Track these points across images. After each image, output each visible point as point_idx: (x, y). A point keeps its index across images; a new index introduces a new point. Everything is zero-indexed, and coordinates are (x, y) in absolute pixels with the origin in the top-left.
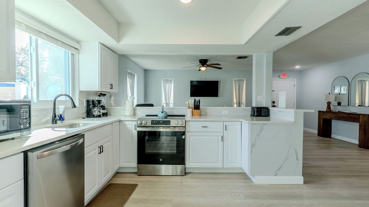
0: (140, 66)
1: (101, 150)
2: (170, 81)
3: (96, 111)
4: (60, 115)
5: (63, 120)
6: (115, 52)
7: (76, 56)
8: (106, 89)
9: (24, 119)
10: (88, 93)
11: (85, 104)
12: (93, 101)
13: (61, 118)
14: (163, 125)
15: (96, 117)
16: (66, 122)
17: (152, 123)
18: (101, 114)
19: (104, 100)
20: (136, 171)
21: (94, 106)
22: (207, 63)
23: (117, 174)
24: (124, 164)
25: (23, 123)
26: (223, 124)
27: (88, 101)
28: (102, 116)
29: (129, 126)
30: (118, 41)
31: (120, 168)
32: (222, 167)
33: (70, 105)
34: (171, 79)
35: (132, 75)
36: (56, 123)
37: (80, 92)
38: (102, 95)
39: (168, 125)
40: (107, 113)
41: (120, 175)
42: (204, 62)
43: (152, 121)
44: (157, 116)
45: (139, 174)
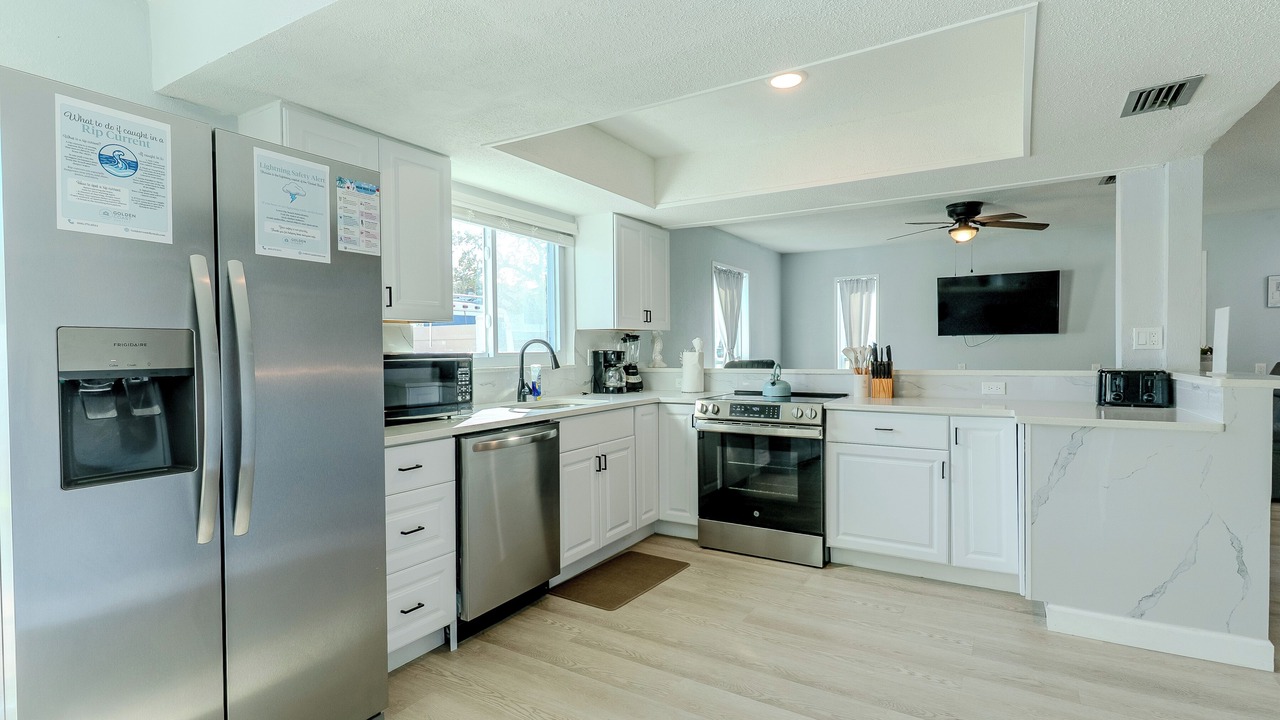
0: (760, 246)
1: (602, 464)
2: (864, 285)
3: (612, 379)
4: (534, 384)
5: (539, 394)
6: (660, 227)
7: (570, 250)
8: (636, 324)
9: (462, 386)
10: (600, 334)
11: (589, 362)
12: (605, 354)
13: (534, 391)
14: (760, 417)
15: (613, 392)
16: (543, 400)
17: (731, 412)
18: (624, 384)
19: (633, 353)
20: (695, 536)
21: (608, 365)
22: (979, 213)
23: (655, 535)
24: (667, 514)
25: (462, 392)
26: (946, 424)
27: (596, 354)
28: (625, 390)
29: (679, 418)
30: (655, 203)
31: (659, 521)
32: (944, 560)
33: (549, 363)
34: (870, 276)
35: (731, 278)
36: (524, 400)
37: (579, 332)
38: (631, 337)
39: (773, 417)
40: (641, 383)
41: (661, 540)
42: (965, 213)
43: (732, 405)
44: (760, 393)
45: (704, 543)
